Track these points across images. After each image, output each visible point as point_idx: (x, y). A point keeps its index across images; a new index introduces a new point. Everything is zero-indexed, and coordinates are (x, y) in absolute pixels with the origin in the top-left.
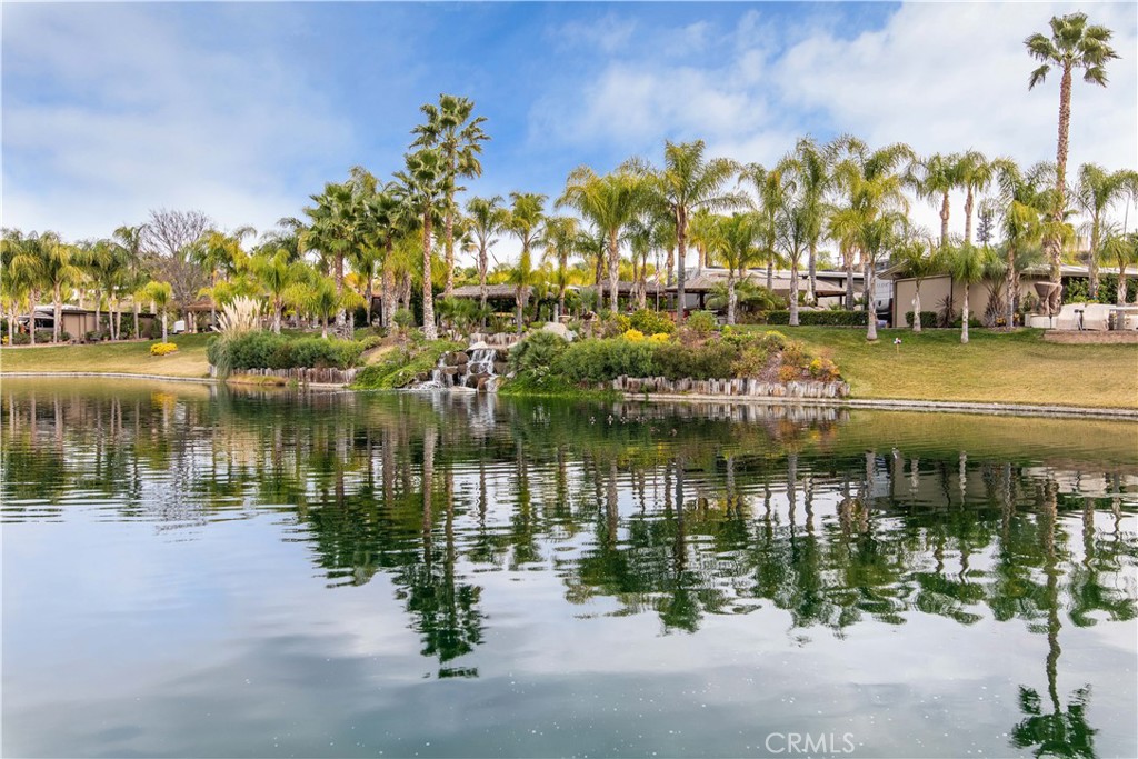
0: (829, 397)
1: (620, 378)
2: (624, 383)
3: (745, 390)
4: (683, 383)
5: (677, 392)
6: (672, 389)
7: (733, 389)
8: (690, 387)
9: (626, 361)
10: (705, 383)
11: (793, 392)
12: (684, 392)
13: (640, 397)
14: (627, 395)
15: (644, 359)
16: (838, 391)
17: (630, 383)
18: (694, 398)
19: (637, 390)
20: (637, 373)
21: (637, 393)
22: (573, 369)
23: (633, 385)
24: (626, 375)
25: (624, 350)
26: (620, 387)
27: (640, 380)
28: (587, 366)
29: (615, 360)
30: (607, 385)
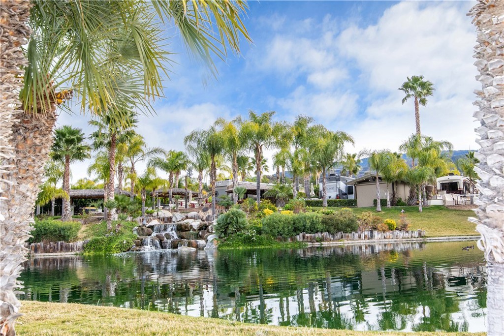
0: (415, 238)
1: (301, 235)
2: (304, 237)
3: (372, 237)
4: (339, 235)
5: (334, 240)
6: (332, 239)
7: (365, 237)
8: (342, 237)
9: (308, 224)
10: (350, 235)
11: (397, 236)
12: (338, 240)
13: (317, 244)
14: (309, 244)
15: (317, 223)
16: (420, 234)
17: (308, 237)
18: (345, 243)
19: (315, 241)
20: (312, 231)
21: (314, 242)
22: (275, 231)
23: (309, 238)
24: (305, 233)
25: (305, 218)
26: (301, 240)
27: (313, 235)
28: (284, 228)
29: (301, 224)
30: (293, 239)
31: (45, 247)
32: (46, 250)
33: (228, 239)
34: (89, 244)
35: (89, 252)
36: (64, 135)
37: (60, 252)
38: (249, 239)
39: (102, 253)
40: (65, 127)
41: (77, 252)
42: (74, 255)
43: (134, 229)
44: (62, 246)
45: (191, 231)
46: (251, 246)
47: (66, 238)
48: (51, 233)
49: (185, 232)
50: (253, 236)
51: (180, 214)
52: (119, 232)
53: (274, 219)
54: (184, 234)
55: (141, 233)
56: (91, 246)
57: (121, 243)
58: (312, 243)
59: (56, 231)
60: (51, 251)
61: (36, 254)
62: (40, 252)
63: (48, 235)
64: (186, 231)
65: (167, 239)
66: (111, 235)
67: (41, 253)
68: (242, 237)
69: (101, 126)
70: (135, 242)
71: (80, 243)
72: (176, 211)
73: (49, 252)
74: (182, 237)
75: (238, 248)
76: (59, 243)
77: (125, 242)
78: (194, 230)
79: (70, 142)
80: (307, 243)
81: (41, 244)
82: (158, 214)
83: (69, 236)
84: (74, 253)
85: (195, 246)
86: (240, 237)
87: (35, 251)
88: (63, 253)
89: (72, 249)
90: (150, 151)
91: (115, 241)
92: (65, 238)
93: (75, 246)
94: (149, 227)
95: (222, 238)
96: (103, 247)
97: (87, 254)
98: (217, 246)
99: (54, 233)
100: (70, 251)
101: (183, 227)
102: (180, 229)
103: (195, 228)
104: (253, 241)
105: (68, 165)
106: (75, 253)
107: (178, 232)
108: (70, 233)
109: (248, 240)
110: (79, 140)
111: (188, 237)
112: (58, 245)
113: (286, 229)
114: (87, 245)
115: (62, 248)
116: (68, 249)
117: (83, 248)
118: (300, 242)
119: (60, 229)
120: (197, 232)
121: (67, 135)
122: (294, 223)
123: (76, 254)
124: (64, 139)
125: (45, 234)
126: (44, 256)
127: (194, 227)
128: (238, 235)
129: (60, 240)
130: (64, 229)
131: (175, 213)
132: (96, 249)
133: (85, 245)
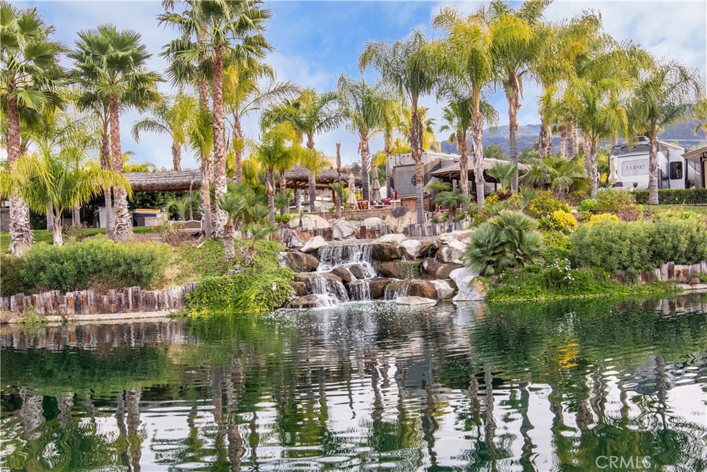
1: (665, 267)
2: (671, 272)
9: (683, 247)
13: (703, 288)
14: (685, 287)
15: (700, 241)
17: (679, 272)
19: (698, 280)
20: (689, 259)
21: (696, 283)
22: (613, 259)
23: (682, 274)
24: (673, 263)
25: (675, 231)
26: (665, 278)
27: (690, 267)
28: (631, 254)
29: (669, 245)
30: (649, 277)
31: (98, 301)
32: (100, 308)
33: (506, 278)
34: (196, 293)
35: (198, 311)
36: (103, 49)
37: (133, 311)
38: (556, 278)
39: (228, 311)
40: (104, 30)
41: (173, 311)
42: (167, 317)
43: (280, 257)
44: (136, 298)
45: (404, 261)
46: (562, 293)
47: (144, 280)
48: (108, 268)
49: (391, 264)
50: (565, 271)
51: (347, 223)
52: (252, 265)
53: (607, 234)
54: (389, 266)
55: (295, 264)
56: (201, 297)
57: (266, 288)
58: (691, 285)
59: (119, 265)
60: (112, 309)
61: (81, 317)
62: (87, 311)
63: (103, 274)
64: (392, 260)
65: (358, 278)
66: (238, 271)
67: (90, 313)
68: (539, 275)
69: (188, 27)
70: (294, 286)
71: (175, 291)
72: (336, 217)
73: (109, 312)
74: (386, 274)
75: (535, 299)
76: (130, 290)
77: (274, 288)
78: (411, 258)
79: (118, 64)
80: (679, 286)
81: (90, 294)
82: (301, 222)
83: (150, 276)
84: (164, 313)
85: (430, 294)
86: (533, 274)
87: (76, 309)
88: (141, 314)
89: (160, 305)
90: (272, 89)
91: (250, 284)
92: (140, 279)
93: (166, 297)
94: (308, 252)
95: (489, 275)
96: (228, 299)
97: (194, 314)
98: (484, 294)
99: (115, 270)
100: (156, 307)
101: (386, 251)
102: (380, 255)
103: (412, 254)
104: (566, 283)
105: (117, 117)
106: (168, 313)
107: (375, 263)
108: (153, 268)
109: (555, 281)
110: (138, 59)
111: (402, 274)
112: (127, 296)
113: (636, 255)
114: (192, 295)
115: (137, 301)
116: (151, 304)
117: (185, 301)
118: (664, 284)
119: (128, 261)
120: (416, 262)
121: (111, 48)
122: (652, 243)
123: (172, 316)
124: (105, 58)
125: (95, 272)
126: (99, 320)
127: (408, 251)
128: (529, 270)
129: (130, 285)
130: (137, 261)
131: (336, 221)
132: (212, 304)
133: (188, 296)
